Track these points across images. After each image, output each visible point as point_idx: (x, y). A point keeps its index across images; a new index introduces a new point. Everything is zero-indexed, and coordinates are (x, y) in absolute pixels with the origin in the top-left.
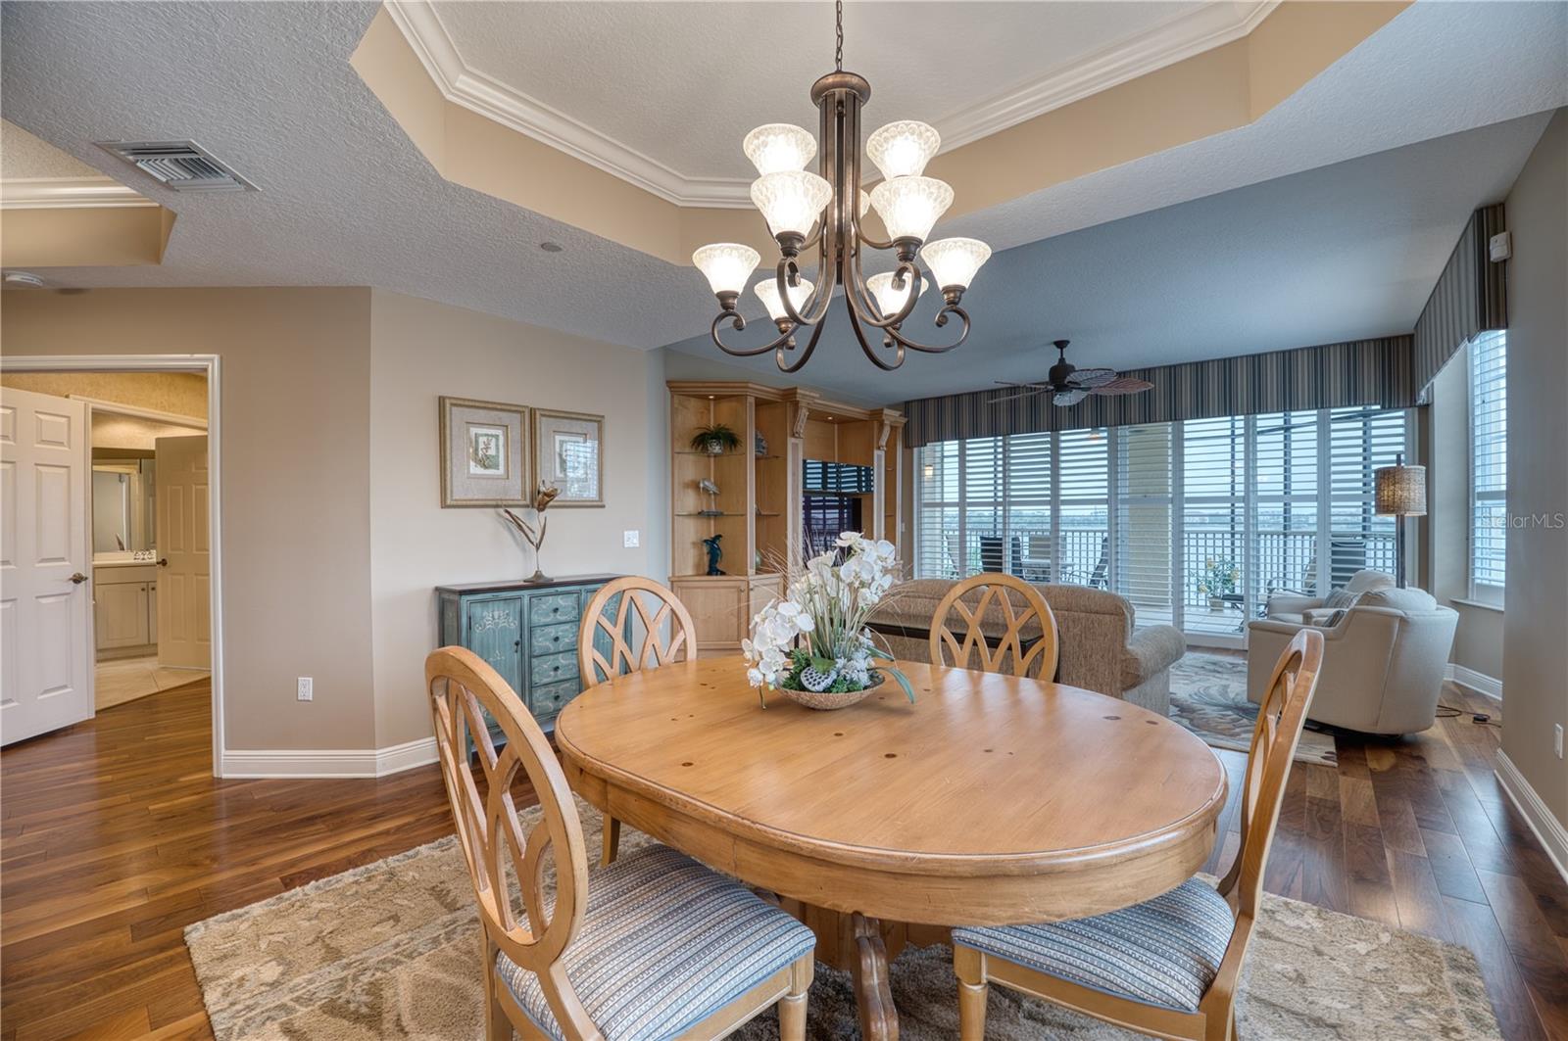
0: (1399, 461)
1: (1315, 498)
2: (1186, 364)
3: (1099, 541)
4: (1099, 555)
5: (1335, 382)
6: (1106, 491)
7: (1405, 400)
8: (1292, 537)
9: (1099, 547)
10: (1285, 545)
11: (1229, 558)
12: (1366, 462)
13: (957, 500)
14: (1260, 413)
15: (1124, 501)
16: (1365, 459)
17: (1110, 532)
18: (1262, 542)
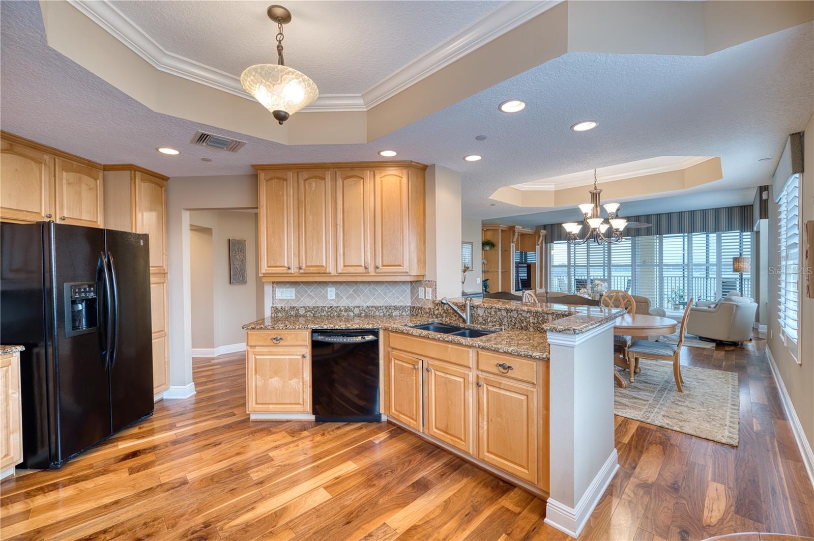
1: (716, 265)
2: (664, 214)
3: (626, 281)
4: (626, 286)
8: (710, 279)
9: (626, 283)
11: (682, 288)
12: (741, 252)
14: (694, 232)
15: (638, 266)
16: (740, 247)
17: (632, 277)
18: (694, 282)
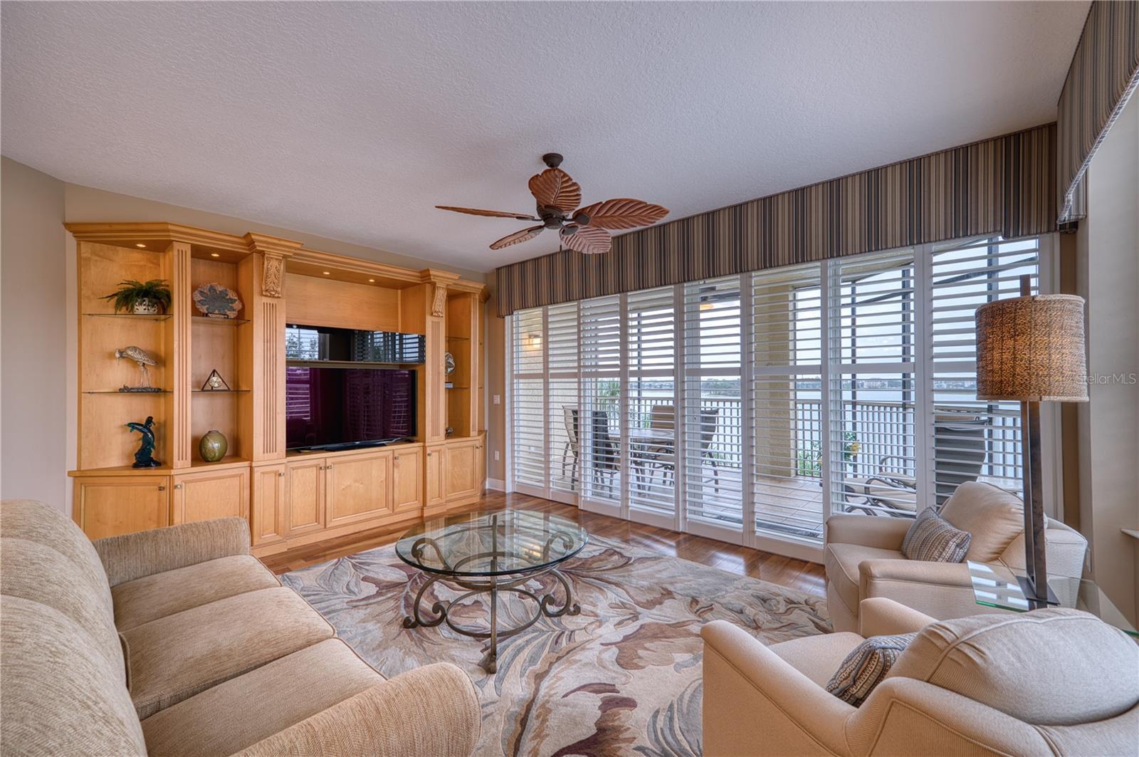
0: (1025, 287)
5: (938, 207)
6: (671, 360)
7: (1039, 223)
10: (904, 420)
13: (542, 372)
